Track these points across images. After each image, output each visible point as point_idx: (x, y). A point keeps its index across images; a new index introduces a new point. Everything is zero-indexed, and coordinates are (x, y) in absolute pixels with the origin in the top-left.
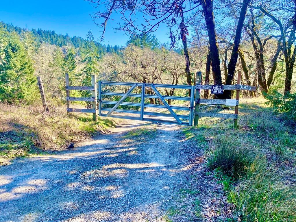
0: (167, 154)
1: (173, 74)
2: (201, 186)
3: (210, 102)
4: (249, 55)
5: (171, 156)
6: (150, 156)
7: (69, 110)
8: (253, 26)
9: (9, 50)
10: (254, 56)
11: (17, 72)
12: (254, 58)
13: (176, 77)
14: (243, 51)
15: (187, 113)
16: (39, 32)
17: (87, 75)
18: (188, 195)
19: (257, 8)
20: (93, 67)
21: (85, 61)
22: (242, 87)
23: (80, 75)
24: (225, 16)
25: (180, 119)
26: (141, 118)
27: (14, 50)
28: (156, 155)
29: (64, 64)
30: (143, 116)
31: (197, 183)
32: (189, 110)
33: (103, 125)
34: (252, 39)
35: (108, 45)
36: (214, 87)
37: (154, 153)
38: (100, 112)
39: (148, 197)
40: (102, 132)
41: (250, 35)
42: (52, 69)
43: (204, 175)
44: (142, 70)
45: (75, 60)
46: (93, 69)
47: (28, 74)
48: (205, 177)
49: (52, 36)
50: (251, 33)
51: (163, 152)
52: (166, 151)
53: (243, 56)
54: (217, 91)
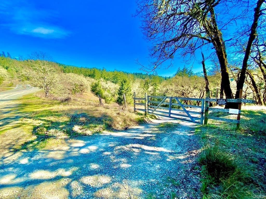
0: (175, 144)
1: (201, 90)
2: (185, 179)
3: (216, 110)
4: (258, 77)
5: (177, 145)
6: (163, 143)
7: (135, 109)
8: (260, 57)
9: (123, 82)
10: (263, 77)
11: (125, 91)
12: (262, 78)
13: (203, 92)
14: (253, 74)
15: (199, 116)
16: (136, 74)
17: (154, 91)
18: (170, 184)
19: (262, 45)
20: (157, 88)
21: (153, 85)
22: (244, 101)
23: (151, 91)
24: (236, 54)
25: (194, 119)
26: (169, 116)
27: (125, 82)
28: (167, 143)
29: (144, 87)
30: (170, 115)
31: (183, 175)
32: (201, 114)
33: (149, 118)
34: (260, 66)
35: (166, 77)
36: (219, 100)
37: (167, 141)
38: (148, 111)
39: (142, 176)
40: (147, 122)
41: (258, 64)
42: (139, 89)
43: (193, 168)
44: (182, 88)
45: (149, 85)
46: (157, 89)
47: (129, 92)
48: (193, 171)
49: (141, 75)
50: (259, 62)
51: (173, 142)
52: (176, 141)
53: (253, 77)
54: (222, 103)
